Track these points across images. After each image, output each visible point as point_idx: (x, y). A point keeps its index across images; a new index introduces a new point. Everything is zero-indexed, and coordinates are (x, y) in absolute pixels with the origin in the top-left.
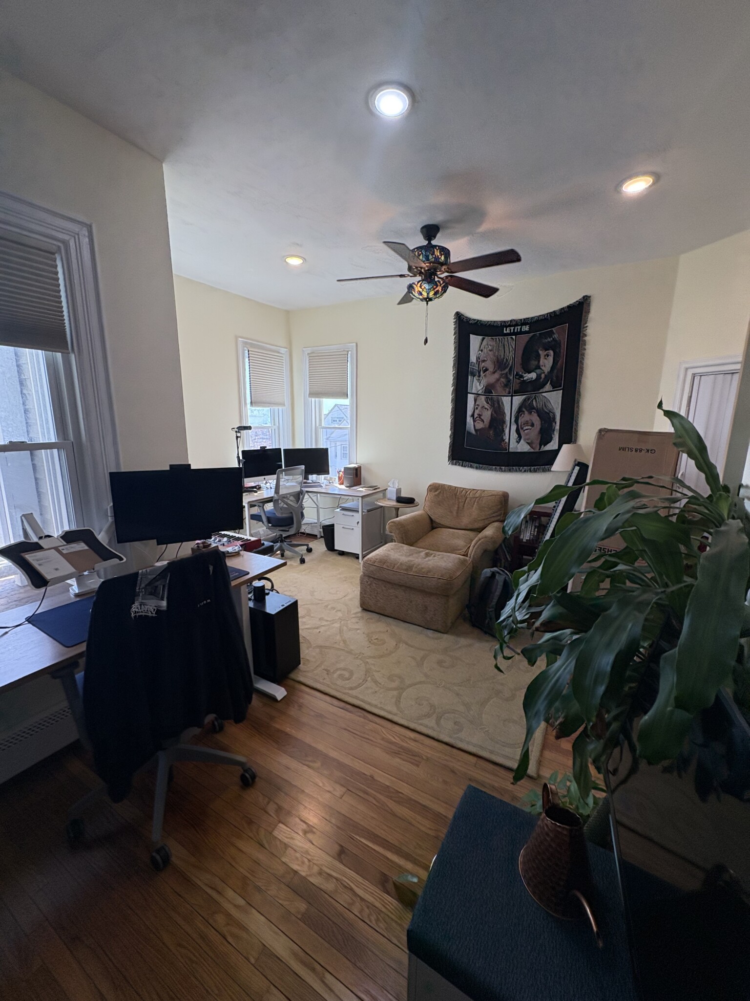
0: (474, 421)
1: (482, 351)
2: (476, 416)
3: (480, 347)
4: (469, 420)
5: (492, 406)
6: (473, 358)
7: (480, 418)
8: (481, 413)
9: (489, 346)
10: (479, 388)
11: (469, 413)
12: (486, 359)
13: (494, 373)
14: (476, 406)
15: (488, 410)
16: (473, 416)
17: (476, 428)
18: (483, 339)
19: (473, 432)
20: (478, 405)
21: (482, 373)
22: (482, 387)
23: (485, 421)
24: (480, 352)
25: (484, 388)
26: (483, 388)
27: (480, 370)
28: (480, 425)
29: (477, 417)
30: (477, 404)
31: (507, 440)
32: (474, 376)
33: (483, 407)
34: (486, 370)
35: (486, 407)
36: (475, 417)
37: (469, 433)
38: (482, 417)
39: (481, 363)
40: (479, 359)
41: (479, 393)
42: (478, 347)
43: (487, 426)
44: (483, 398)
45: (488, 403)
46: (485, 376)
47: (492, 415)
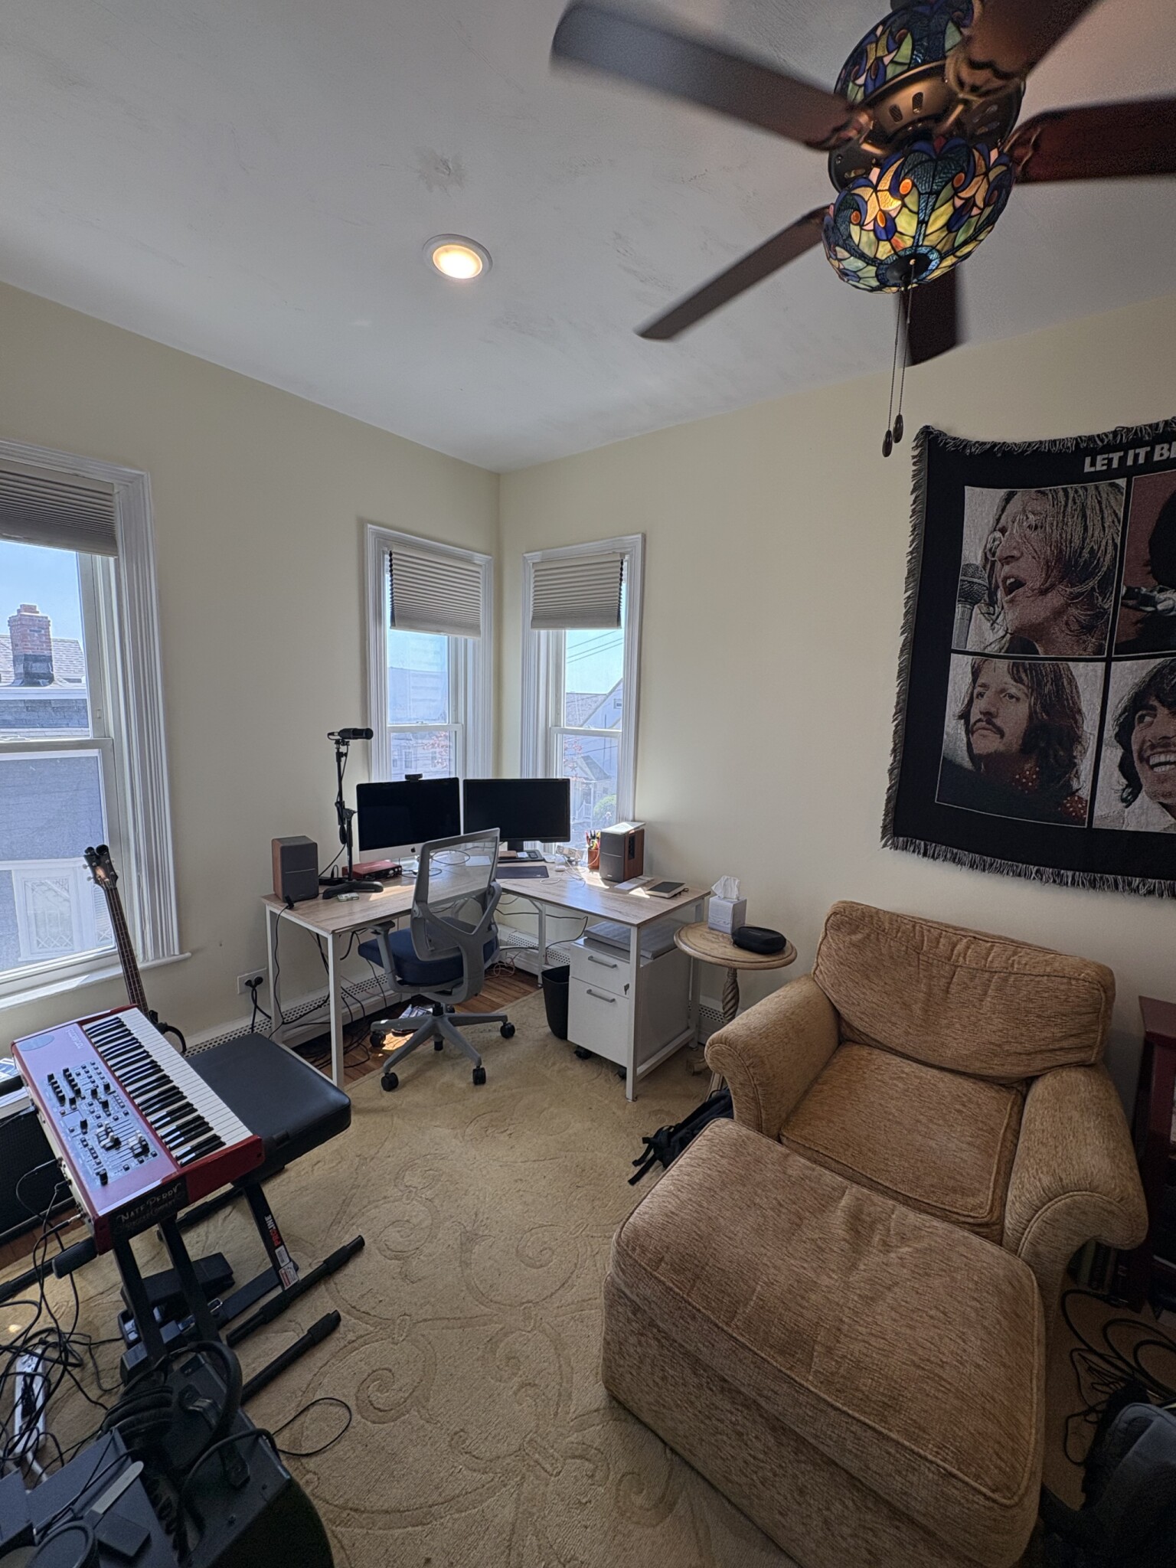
0: (969, 731)
1: (1003, 531)
2: (975, 715)
3: (998, 520)
4: (953, 728)
5: (1036, 687)
6: (972, 552)
7: (989, 722)
8: (993, 710)
9: (1031, 516)
10: (991, 637)
11: (954, 706)
12: (1015, 553)
13: (1043, 592)
14: (978, 690)
15: (1018, 699)
16: (965, 716)
17: (976, 751)
18: (1008, 499)
19: (967, 763)
20: (984, 686)
21: (1000, 594)
22: (1001, 633)
23: (1006, 730)
24: (998, 534)
25: (1008, 636)
26: (1003, 637)
27: (997, 587)
28: (988, 743)
29: (980, 720)
30: (980, 681)
31: (1085, 793)
32: (973, 604)
33: (1003, 691)
34: (1019, 584)
35: (1013, 691)
36: (972, 721)
37: (951, 765)
38: (998, 722)
39: (998, 565)
40: (994, 555)
41: (992, 649)
42: (992, 521)
43: (1015, 747)
44: (1003, 665)
45: (1018, 680)
46: (1011, 601)
47: (1032, 715)
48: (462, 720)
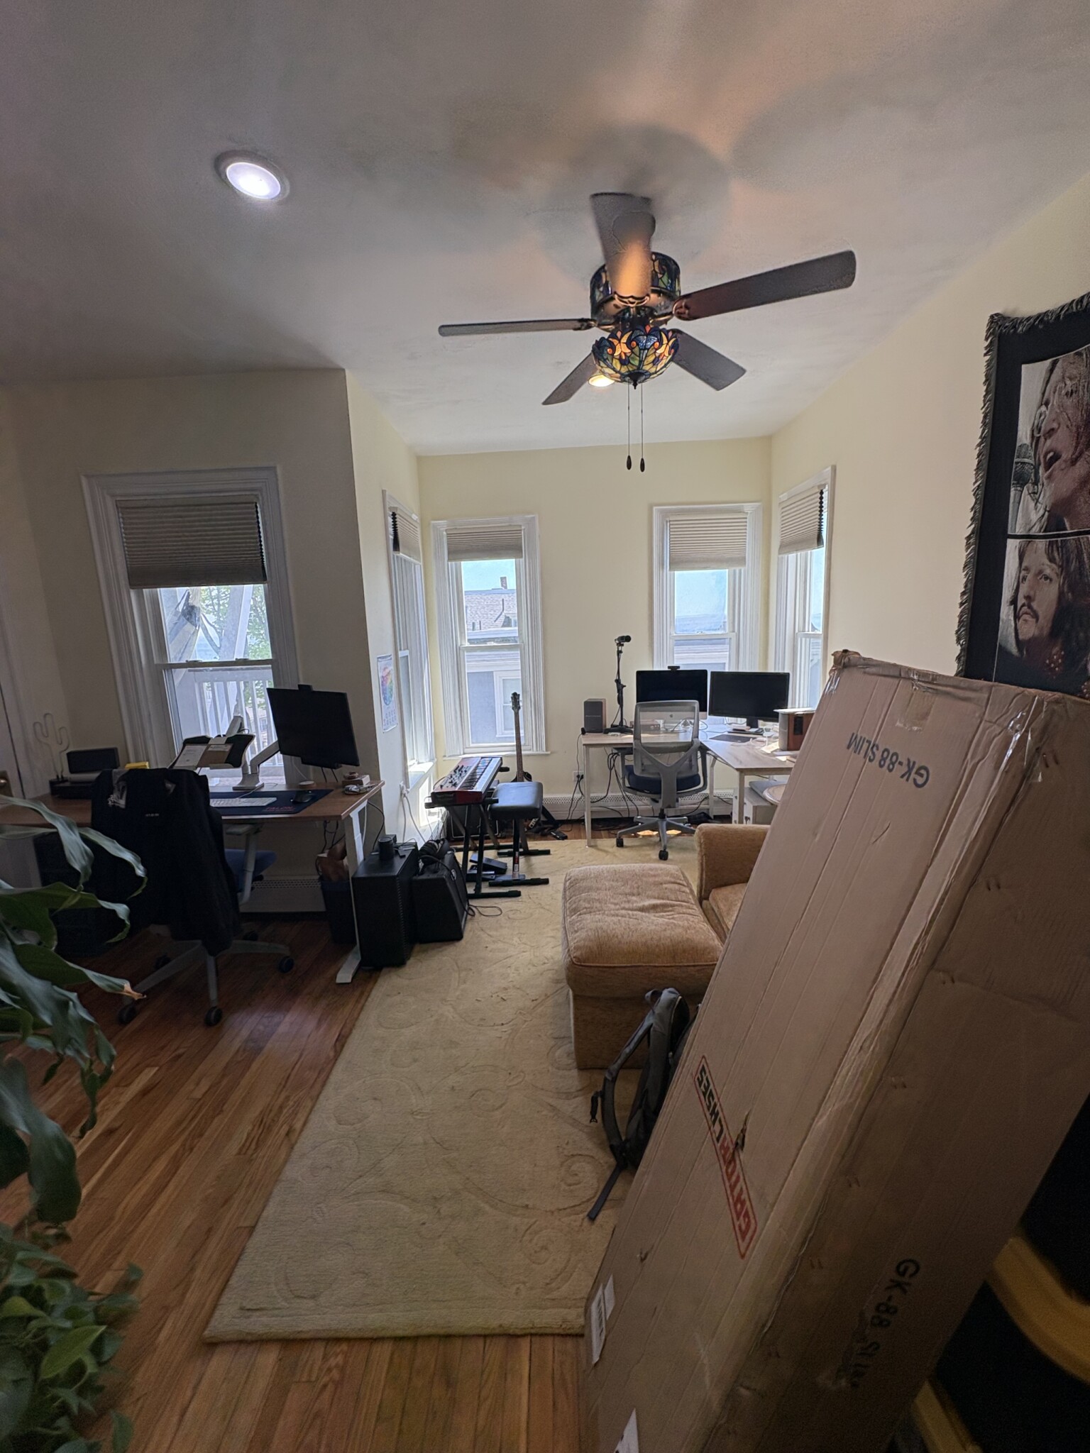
0: (1017, 617)
1: (1047, 404)
2: (1021, 601)
3: (1043, 394)
4: (1006, 612)
5: (1064, 567)
6: (1024, 434)
7: (1030, 607)
8: (1032, 593)
9: (1068, 382)
10: (1034, 517)
11: (1007, 594)
12: (1055, 425)
13: (1074, 462)
14: (1023, 573)
15: (1051, 580)
16: (1014, 602)
17: (1021, 637)
18: (1054, 364)
19: (1014, 649)
20: (1027, 569)
21: (1041, 470)
22: (1041, 512)
23: (1040, 613)
24: (1043, 408)
25: (1047, 513)
26: (1043, 516)
27: (1040, 464)
28: (1029, 630)
29: (1023, 605)
30: (1024, 564)
32: (1022, 486)
33: (1040, 572)
34: (1056, 457)
35: (1048, 572)
36: (1019, 605)
37: (1004, 651)
38: (1034, 605)
39: (1042, 440)
40: (1039, 431)
41: (1035, 531)
42: (1039, 396)
43: (1046, 631)
44: (1041, 544)
45: (1052, 560)
46: (1049, 477)
47: (1061, 595)
48: (736, 630)
